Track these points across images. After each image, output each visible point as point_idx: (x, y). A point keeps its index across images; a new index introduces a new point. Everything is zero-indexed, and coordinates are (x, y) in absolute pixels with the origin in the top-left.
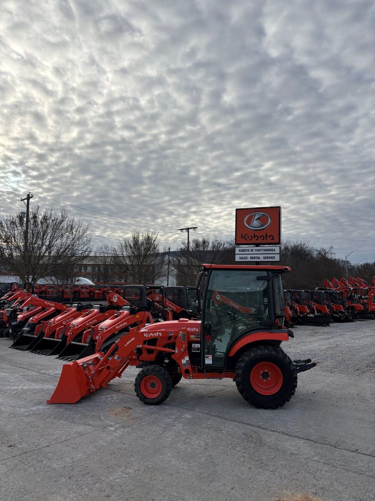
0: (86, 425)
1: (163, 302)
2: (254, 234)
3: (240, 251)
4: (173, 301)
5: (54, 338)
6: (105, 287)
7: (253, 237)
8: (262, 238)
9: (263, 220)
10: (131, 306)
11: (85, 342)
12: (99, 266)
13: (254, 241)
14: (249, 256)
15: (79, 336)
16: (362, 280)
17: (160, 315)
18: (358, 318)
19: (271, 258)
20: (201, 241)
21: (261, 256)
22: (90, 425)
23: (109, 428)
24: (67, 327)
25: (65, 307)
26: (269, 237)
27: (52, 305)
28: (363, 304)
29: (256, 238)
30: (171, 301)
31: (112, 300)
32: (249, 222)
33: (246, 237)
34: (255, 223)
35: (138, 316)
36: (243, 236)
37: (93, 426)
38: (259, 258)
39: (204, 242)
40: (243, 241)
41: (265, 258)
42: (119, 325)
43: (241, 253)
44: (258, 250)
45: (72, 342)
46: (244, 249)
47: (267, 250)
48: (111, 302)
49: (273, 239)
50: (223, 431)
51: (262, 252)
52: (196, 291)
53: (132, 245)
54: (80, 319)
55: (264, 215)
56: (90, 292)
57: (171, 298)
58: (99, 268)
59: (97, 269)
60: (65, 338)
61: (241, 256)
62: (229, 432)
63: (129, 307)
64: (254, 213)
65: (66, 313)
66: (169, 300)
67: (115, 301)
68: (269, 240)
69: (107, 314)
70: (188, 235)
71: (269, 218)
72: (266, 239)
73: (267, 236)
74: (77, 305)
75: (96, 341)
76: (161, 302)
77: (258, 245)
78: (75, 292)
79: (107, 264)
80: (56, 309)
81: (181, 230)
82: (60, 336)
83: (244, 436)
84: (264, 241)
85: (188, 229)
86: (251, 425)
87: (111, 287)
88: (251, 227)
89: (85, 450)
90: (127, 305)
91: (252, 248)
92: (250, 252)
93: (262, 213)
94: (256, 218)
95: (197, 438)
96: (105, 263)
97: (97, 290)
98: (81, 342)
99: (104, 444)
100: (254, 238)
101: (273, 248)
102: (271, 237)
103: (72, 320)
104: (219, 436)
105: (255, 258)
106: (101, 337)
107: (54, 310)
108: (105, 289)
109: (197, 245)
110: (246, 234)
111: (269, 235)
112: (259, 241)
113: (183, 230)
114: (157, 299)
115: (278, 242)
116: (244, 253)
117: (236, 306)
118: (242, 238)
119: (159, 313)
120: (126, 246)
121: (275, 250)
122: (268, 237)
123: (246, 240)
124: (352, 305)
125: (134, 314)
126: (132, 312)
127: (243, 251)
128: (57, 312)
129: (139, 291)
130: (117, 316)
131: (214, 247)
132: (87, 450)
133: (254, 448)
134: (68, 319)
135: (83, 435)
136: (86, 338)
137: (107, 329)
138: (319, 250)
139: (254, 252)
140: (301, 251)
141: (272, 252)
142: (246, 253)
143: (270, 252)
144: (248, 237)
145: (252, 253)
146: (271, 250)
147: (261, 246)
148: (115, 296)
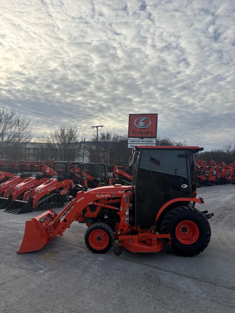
0: (21, 268)
1: (81, 174)
2: (140, 131)
3: (131, 141)
4: (87, 173)
5: (3, 197)
6: (42, 163)
7: (140, 133)
8: (145, 133)
9: (146, 122)
10: (59, 175)
11: (25, 200)
12: (38, 149)
13: (140, 135)
15: (21, 195)
16: (205, 162)
17: (79, 181)
18: (202, 185)
20: (106, 135)
21: (144, 145)
22: (24, 269)
23: (40, 271)
24: (13, 189)
25: (12, 175)
26: (150, 133)
27: (3, 173)
28: (206, 177)
29: (142, 133)
30: (86, 172)
31: (46, 171)
32: (137, 123)
33: (135, 133)
34: (141, 124)
35: (64, 183)
36: (133, 132)
37: (27, 269)
39: (108, 135)
40: (133, 135)
42: (50, 188)
43: (131, 143)
44: (142, 141)
45: (16, 200)
46: (134, 140)
47: (148, 141)
48: (45, 173)
50: (129, 272)
51: (145, 143)
52: (103, 166)
53: (60, 135)
54: (22, 184)
55: (147, 119)
56: (32, 166)
57: (86, 170)
58: (38, 150)
59: (36, 151)
60: (11, 196)
61: (132, 145)
62: (134, 272)
63: (57, 176)
64: (141, 117)
65: (12, 179)
66: (85, 172)
67: (48, 172)
68: (149, 135)
69: (42, 181)
70: (97, 131)
71: (150, 121)
72: (148, 134)
73: (148, 132)
74: (20, 174)
75: (34, 199)
76: (79, 173)
77: (142, 138)
78: (21, 166)
79: (43, 148)
80: (6, 177)
81: (93, 127)
82: (8, 195)
83: (145, 276)
84: (147, 136)
85: (97, 127)
86: (149, 266)
87: (46, 163)
88: (139, 126)
89: (19, 293)
90: (56, 175)
91: (139, 140)
92: (137, 143)
93: (145, 118)
94: (142, 121)
95: (109, 279)
96: (42, 147)
97: (36, 165)
98: (23, 200)
99: (34, 287)
101: (152, 140)
102: (151, 133)
103: (17, 184)
104: (127, 276)
106: (37, 197)
107: (4, 177)
108: (42, 164)
109: (103, 137)
110: (135, 131)
112: (144, 135)
114: (77, 171)
115: (155, 136)
116: (134, 143)
117: (129, 177)
119: (78, 180)
120: (56, 136)
121: (153, 142)
123: (135, 134)
124: (199, 177)
125: (61, 181)
126: (60, 180)
127: (133, 141)
128: (7, 179)
129: (64, 166)
130: (48, 183)
131: (114, 138)
132: (20, 293)
133: (155, 287)
134: (14, 183)
135: (17, 278)
136: (26, 197)
137: (41, 191)
138: (178, 143)
139: (140, 142)
140: (167, 144)
141: (151, 143)
142: (135, 143)
143: (150, 143)
144: (136, 133)
145: (139, 143)
146: (151, 141)
147: (144, 138)
148: (48, 168)
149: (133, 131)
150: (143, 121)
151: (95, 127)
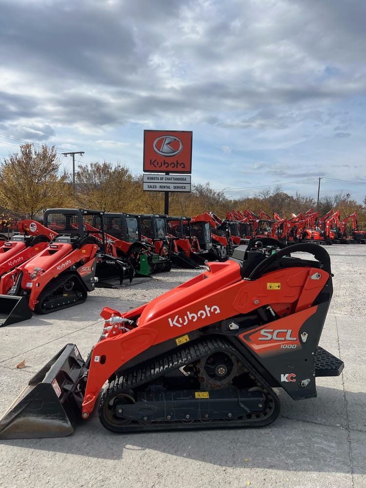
2: (164, 161)
3: (148, 178)
7: (163, 163)
8: (173, 165)
9: (174, 145)
13: (163, 168)
14: (158, 185)
19: (182, 187)
21: (172, 186)
29: (166, 165)
32: (159, 146)
33: (155, 163)
34: (166, 148)
36: (152, 162)
38: (169, 187)
40: (153, 168)
41: (175, 187)
43: (149, 181)
44: (168, 179)
47: (177, 179)
49: (184, 167)
51: (172, 181)
55: (175, 140)
61: (150, 184)
64: (165, 137)
67: (33, 231)
68: (180, 168)
70: (74, 160)
71: (181, 144)
72: (177, 167)
73: (177, 163)
77: (168, 173)
81: (65, 154)
84: (175, 169)
85: (73, 154)
88: (162, 152)
91: (162, 176)
92: (160, 181)
93: (172, 137)
94: (166, 142)
100: (164, 165)
102: (182, 165)
105: (164, 187)
110: (155, 161)
111: (180, 163)
112: (170, 168)
113: (67, 154)
115: (189, 171)
116: (153, 181)
118: (151, 164)
121: (186, 180)
122: (179, 165)
123: (155, 166)
127: (152, 178)
139: (164, 181)
141: (182, 182)
142: (156, 181)
143: (180, 182)
144: (158, 163)
145: (162, 181)
146: (182, 179)
147: (170, 174)
148: (32, 223)
149: (151, 160)
150: (168, 144)
151: (69, 153)
